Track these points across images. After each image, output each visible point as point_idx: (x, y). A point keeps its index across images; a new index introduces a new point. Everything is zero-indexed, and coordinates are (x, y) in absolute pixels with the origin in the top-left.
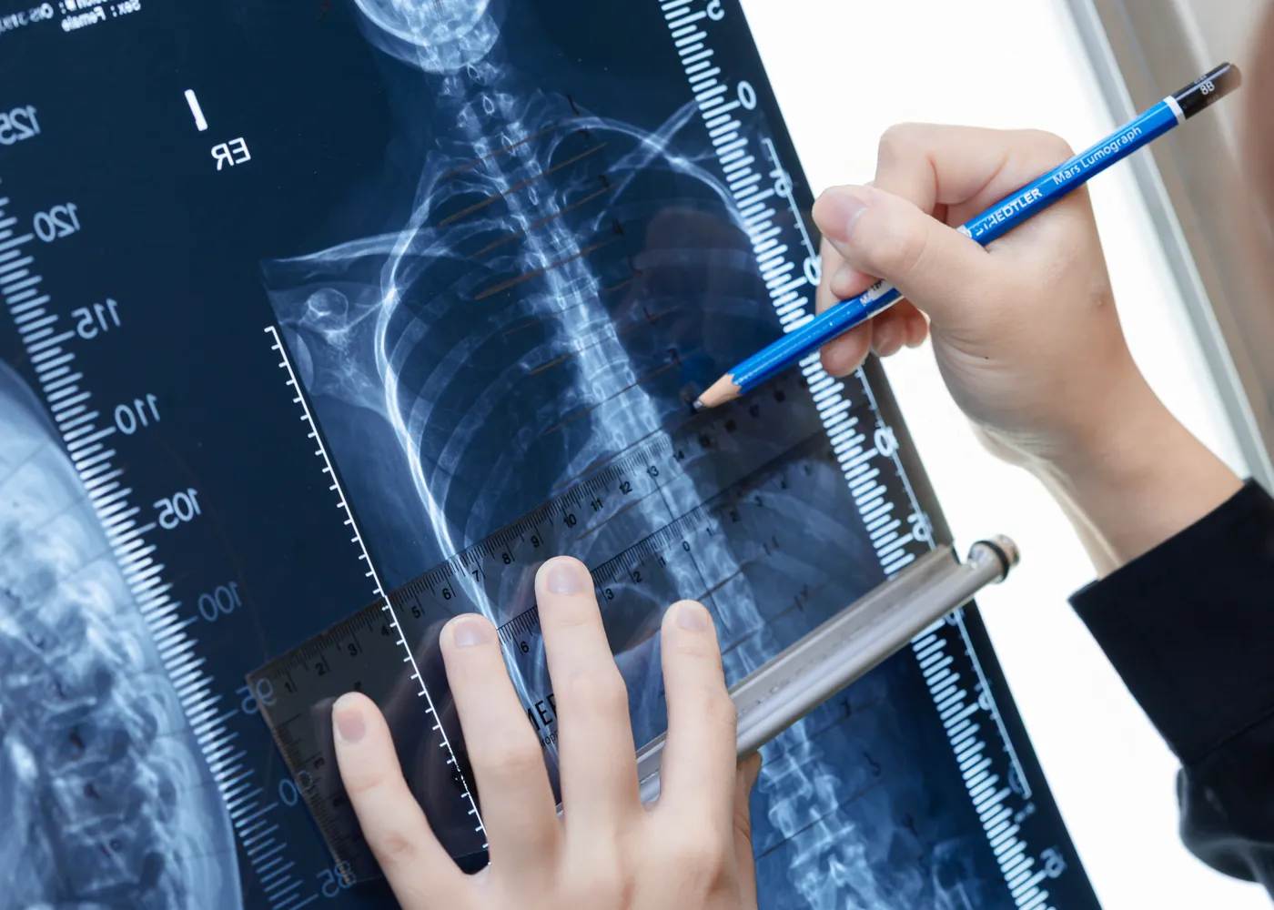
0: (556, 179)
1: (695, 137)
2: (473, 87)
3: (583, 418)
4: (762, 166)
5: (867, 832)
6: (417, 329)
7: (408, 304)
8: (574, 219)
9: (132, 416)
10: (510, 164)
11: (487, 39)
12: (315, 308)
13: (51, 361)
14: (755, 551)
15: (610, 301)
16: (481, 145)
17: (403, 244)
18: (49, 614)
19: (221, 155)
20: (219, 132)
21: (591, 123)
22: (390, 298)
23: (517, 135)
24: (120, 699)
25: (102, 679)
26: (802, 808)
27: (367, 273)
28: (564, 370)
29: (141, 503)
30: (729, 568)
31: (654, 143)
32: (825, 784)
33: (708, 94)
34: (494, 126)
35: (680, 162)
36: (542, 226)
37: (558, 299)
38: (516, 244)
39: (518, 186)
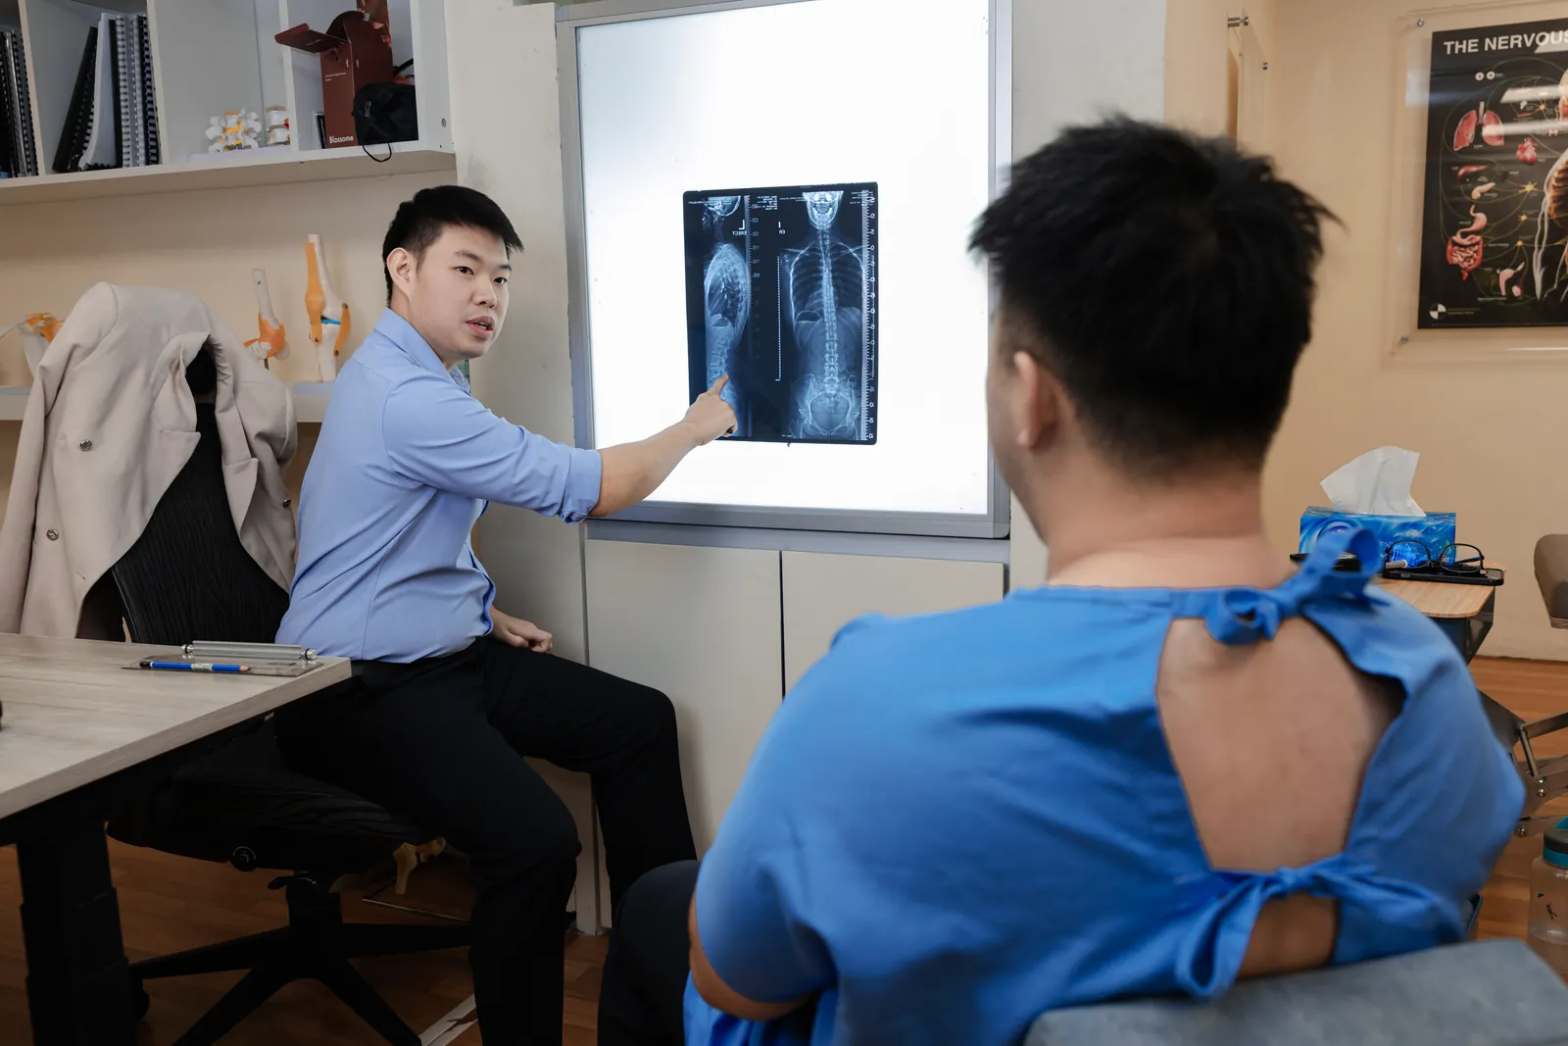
0: (831, 250)
1: (860, 252)
2: (823, 233)
3: (820, 286)
4: (870, 260)
5: (840, 366)
6: (799, 264)
7: (800, 260)
8: (831, 257)
9: (755, 261)
10: (825, 246)
11: (829, 226)
12: (785, 256)
13: (748, 251)
14: (840, 317)
15: (833, 271)
16: (821, 242)
17: (802, 252)
18: (736, 281)
19: (781, 232)
20: (782, 228)
21: (842, 244)
22: (797, 259)
23: (828, 242)
24: (740, 295)
25: (739, 292)
26: (831, 357)
27: (796, 254)
28: (821, 278)
29: (752, 273)
30: (834, 318)
31: (851, 250)
32: (836, 356)
33: (865, 245)
34: (824, 240)
35: (855, 255)
36: (826, 256)
37: (824, 268)
38: (820, 258)
39: (825, 249)
